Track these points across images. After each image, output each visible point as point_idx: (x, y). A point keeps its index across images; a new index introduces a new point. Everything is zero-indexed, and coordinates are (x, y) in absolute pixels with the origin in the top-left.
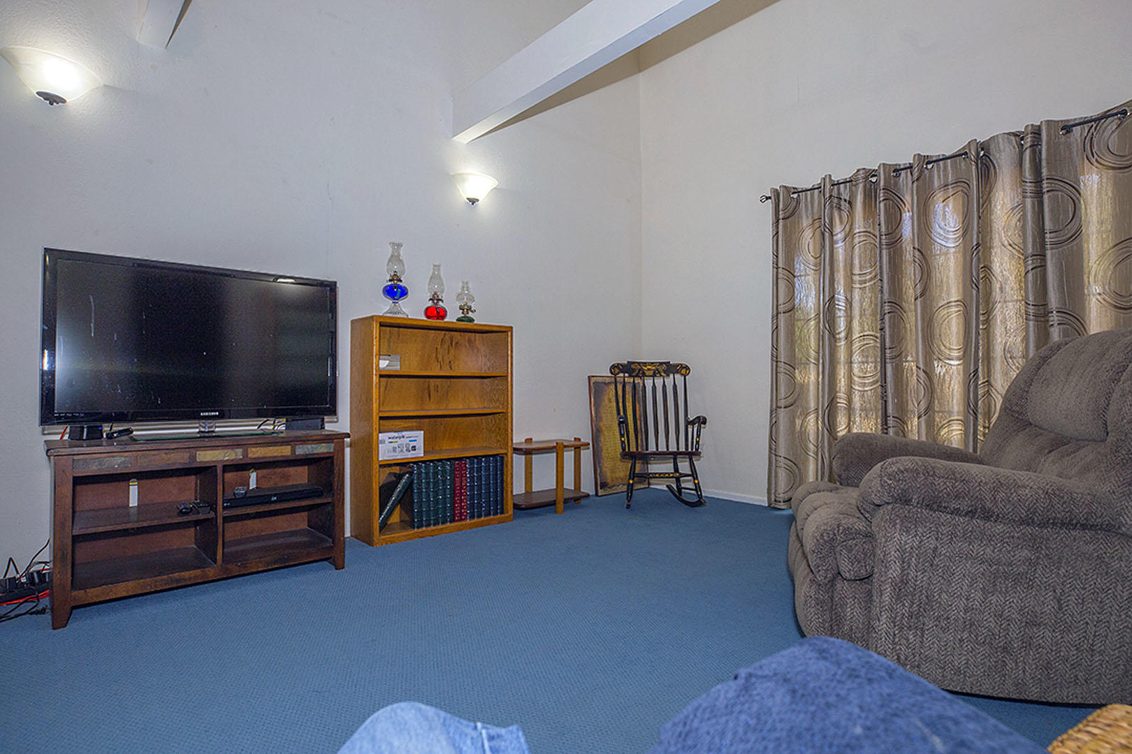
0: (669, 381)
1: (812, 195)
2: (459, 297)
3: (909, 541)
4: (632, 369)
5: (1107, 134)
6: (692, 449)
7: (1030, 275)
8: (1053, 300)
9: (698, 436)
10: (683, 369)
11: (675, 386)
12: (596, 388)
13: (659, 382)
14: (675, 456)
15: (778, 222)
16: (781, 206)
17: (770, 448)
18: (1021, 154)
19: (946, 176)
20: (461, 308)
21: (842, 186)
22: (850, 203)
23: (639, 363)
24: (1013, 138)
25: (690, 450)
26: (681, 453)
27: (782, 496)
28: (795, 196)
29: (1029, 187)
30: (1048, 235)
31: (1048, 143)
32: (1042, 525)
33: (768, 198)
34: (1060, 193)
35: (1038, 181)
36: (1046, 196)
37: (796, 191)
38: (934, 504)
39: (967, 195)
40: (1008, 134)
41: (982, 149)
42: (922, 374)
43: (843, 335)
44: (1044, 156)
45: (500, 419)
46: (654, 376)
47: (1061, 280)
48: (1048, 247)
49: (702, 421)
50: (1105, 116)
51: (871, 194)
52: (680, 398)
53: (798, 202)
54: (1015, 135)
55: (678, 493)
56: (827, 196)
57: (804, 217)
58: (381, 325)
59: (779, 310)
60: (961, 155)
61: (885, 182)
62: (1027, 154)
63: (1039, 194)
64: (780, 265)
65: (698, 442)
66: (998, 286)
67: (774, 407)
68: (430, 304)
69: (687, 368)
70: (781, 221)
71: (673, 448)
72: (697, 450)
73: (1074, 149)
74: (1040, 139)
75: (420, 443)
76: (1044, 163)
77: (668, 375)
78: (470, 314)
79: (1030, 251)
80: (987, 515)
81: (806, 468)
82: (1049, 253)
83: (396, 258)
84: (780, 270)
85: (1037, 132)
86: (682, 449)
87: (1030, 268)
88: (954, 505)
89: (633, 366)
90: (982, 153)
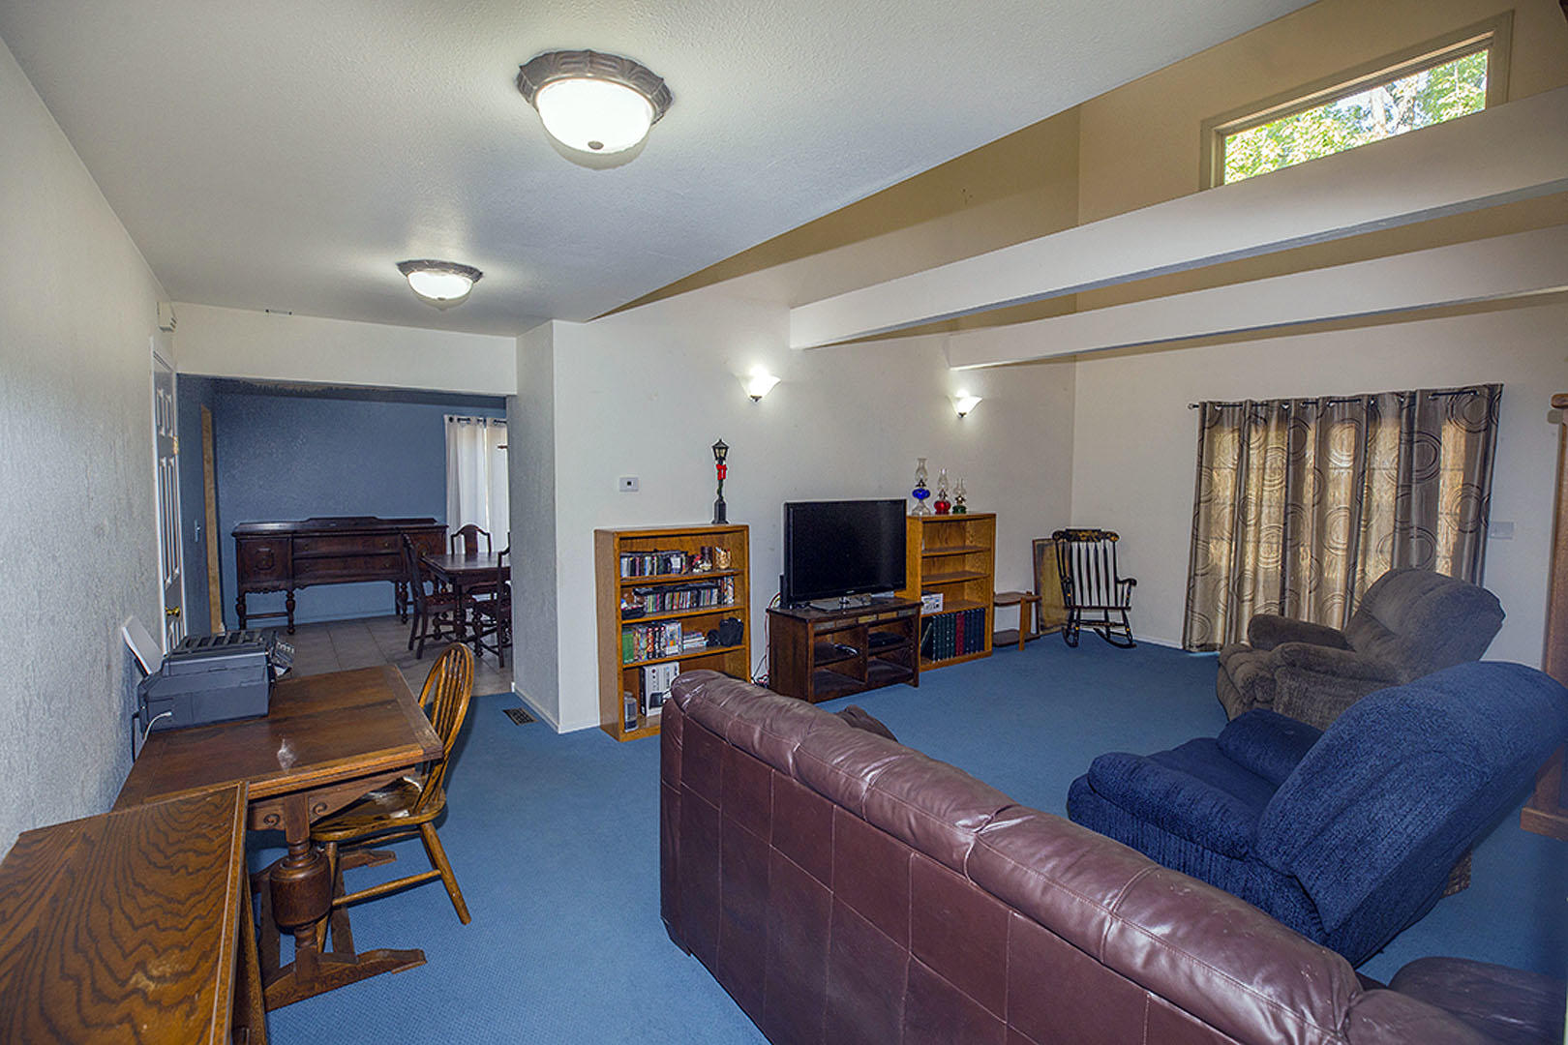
0: (1100, 545)
1: (1234, 411)
2: (955, 491)
3: (1294, 684)
4: (1070, 535)
5: (1463, 404)
6: (1122, 603)
7: (1399, 499)
8: (1415, 521)
9: (1129, 594)
10: (1113, 536)
11: (1105, 551)
12: (1039, 549)
13: (1091, 545)
14: (1106, 609)
15: (1204, 428)
16: (1207, 419)
17: (1187, 605)
18: (1401, 410)
19: (1344, 413)
20: (957, 499)
21: (1259, 408)
22: (1265, 420)
23: (1075, 530)
24: (1395, 397)
25: (1119, 605)
26: (1112, 608)
27: (1195, 642)
28: (1219, 409)
29: (1404, 436)
30: (1415, 474)
31: (1421, 405)
32: (1360, 680)
33: (1195, 406)
34: (1426, 444)
35: (1410, 433)
36: (1415, 445)
37: (1219, 404)
38: (1308, 667)
39: (1358, 431)
40: (1393, 393)
41: (1373, 399)
42: (1314, 561)
43: (1253, 522)
44: (1416, 415)
45: (987, 579)
46: (1088, 541)
47: (1421, 506)
48: (1414, 481)
49: (1133, 582)
50: (1461, 392)
51: (1283, 417)
52: (1109, 561)
53: (1221, 412)
54: (1397, 394)
55: (1107, 637)
56: (1247, 416)
57: (1226, 424)
58: (924, 523)
59: (1202, 499)
60: (1356, 400)
61: (1295, 413)
62: (1405, 412)
63: (1410, 442)
64: (1204, 464)
65: (1128, 599)
66: (1376, 504)
67: (1193, 573)
68: (938, 499)
69: (1117, 536)
70: (1206, 430)
71: (1104, 604)
72: (1127, 604)
73: (1439, 411)
74: (1415, 401)
75: (941, 603)
76: (1416, 421)
77: (1099, 541)
78: (964, 504)
79: (1400, 483)
80: (1334, 674)
81: (1216, 623)
82: (1414, 486)
83: (921, 469)
84: (1204, 469)
85: (1413, 395)
86: (1112, 604)
87: (1400, 495)
88: (1318, 668)
89: (1071, 533)
90: (1372, 402)
